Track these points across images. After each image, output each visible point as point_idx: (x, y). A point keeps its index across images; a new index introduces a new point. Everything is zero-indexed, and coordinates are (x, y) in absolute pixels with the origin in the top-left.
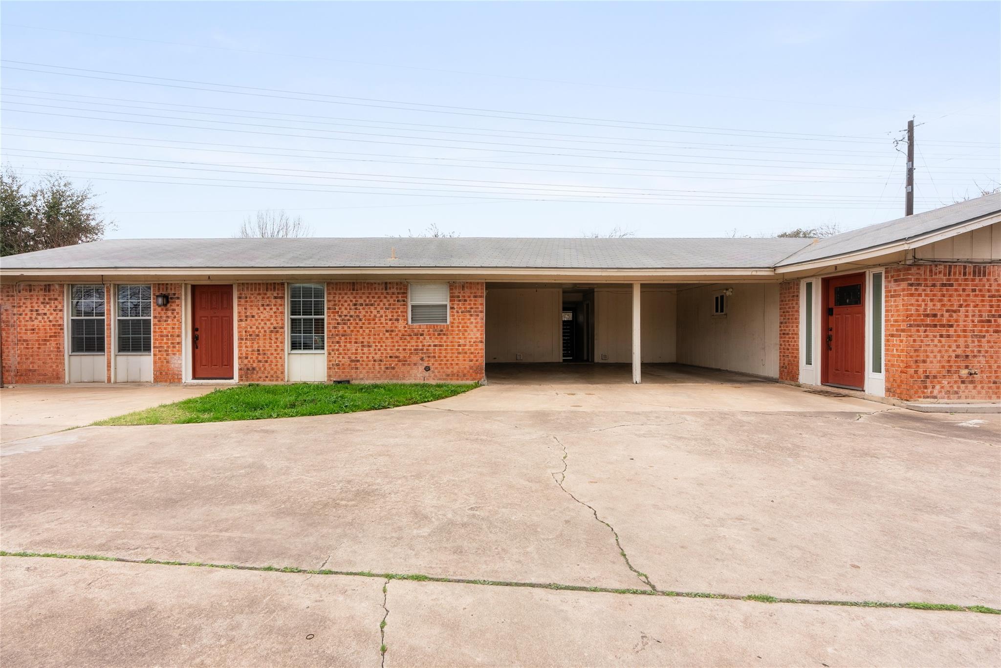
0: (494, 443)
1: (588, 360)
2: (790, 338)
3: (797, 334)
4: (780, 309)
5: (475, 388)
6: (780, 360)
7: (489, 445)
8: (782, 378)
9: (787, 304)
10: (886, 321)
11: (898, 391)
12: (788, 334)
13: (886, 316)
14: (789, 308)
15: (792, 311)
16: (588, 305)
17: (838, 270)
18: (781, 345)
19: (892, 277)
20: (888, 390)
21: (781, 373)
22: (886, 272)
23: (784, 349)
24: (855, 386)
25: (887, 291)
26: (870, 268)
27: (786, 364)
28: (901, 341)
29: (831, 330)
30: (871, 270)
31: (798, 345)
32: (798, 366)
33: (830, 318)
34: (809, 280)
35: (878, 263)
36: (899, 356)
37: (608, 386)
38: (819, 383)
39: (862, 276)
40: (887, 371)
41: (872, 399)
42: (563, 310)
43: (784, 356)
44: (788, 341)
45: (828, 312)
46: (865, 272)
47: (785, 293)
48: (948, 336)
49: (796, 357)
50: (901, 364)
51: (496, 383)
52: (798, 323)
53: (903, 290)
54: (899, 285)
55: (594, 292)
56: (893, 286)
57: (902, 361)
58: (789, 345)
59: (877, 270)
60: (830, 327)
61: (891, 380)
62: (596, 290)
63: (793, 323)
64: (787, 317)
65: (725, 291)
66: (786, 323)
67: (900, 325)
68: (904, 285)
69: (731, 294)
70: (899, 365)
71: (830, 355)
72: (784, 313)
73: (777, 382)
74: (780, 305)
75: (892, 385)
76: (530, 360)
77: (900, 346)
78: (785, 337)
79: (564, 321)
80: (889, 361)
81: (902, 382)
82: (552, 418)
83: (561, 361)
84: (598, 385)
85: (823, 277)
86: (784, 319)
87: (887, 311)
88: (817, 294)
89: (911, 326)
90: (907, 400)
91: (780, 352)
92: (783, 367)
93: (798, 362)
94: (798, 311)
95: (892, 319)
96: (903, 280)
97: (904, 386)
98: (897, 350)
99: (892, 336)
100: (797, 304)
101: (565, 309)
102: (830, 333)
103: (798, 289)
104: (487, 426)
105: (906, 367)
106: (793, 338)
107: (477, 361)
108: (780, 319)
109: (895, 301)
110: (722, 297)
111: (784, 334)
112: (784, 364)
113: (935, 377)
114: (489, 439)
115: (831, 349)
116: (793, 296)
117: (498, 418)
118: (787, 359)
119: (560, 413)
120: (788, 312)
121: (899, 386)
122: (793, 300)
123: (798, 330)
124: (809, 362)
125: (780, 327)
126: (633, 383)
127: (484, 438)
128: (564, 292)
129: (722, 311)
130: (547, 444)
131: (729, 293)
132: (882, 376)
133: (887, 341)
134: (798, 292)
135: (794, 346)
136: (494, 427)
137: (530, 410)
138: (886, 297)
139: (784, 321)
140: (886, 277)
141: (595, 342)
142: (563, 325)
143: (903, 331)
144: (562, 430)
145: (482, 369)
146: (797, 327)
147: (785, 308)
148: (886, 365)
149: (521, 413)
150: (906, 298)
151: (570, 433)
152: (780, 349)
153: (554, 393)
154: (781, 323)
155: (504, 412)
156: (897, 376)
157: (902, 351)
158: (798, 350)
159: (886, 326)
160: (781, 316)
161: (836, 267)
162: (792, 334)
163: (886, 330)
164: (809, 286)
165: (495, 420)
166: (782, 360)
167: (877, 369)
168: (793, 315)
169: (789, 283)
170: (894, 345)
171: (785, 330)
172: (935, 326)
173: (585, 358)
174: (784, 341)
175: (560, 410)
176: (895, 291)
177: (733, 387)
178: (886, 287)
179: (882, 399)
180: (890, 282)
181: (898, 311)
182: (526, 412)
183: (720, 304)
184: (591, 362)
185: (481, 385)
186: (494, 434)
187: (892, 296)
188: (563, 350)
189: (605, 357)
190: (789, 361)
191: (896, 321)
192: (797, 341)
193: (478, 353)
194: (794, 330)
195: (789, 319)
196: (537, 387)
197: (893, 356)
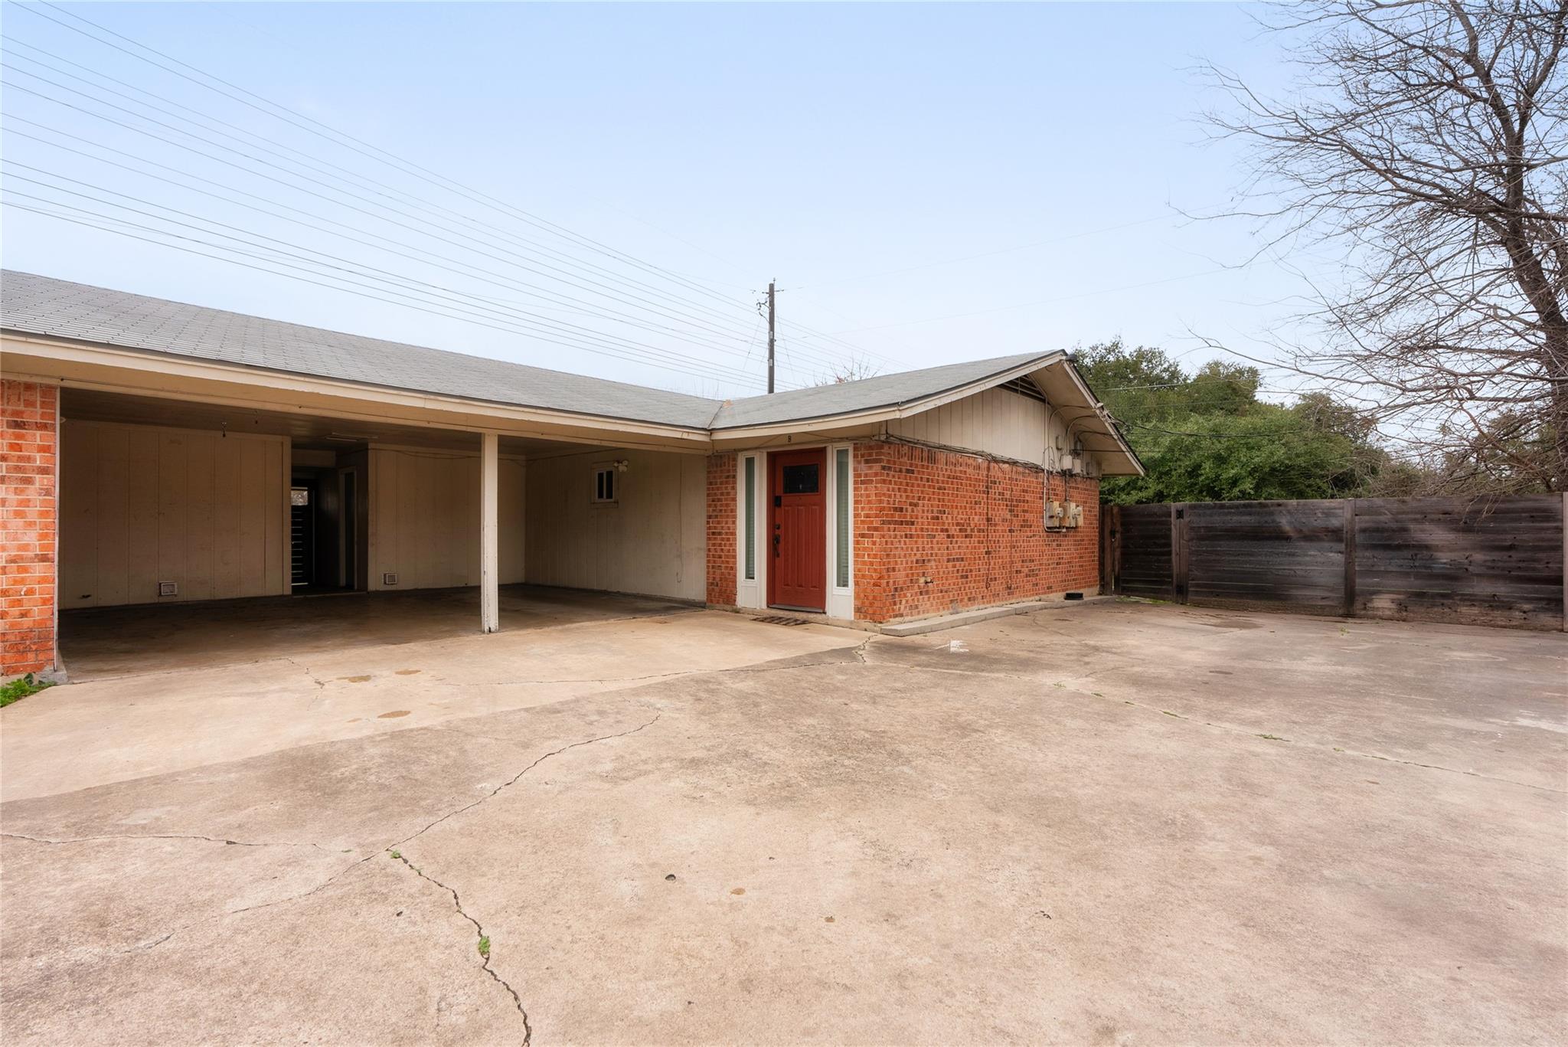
0: (150, 971)
1: (349, 587)
2: (722, 539)
3: (734, 534)
4: (708, 495)
5: (18, 698)
6: (708, 573)
7: (126, 995)
8: (711, 601)
9: (718, 489)
10: (856, 516)
11: (871, 611)
12: (720, 534)
13: (856, 509)
14: (722, 494)
15: (726, 500)
16: (349, 477)
17: (792, 442)
18: (709, 550)
19: (862, 456)
20: (858, 610)
21: (709, 593)
22: (855, 449)
23: (714, 556)
24: (812, 607)
25: (857, 475)
26: (835, 442)
27: (718, 580)
28: (874, 543)
29: (778, 528)
30: (835, 445)
31: (734, 551)
32: (734, 582)
33: (777, 509)
34: (749, 454)
35: (845, 436)
36: (872, 564)
37: (438, 644)
38: (764, 606)
39: (822, 452)
40: (857, 584)
41: (838, 623)
42: (292, 485)
43: (713, 567)
44: (720, 545)
45: (774, 502)
46: (825, 448)
47: (716, 472)
48: (911, 536)
49: (732, 568)
50: (874, 575)
51: (101, 671)
52: (735, 517)
53: (876, 474)
54: (870, 468)
55: (367, 449)
56: (864, 468)
57: (875, 570)
58: (722, 550)
59: (842, 446)
60: (777, 523)
61: (862, 595)
62: (371, 446)
63: (728, 516)
64: (719, 508)
65: (616, 465)
66: (716, 516)
67: (872, 522)
68: (877, 467)
69: (625, 469)
70: (872, 576)
71: (777, 564)
72: (713, 501)
73: (704, 607)
74: (708, 489)
75: (863, 603)
76: (202, 594)
77: (872, 549)
78: (715, 539)
79: (295, 508)
80: (859, 570)
81: (875, 598)
82: (347, 771)
83: (288, 591)
84: (411, 645)
85: (769, 450)
86: (714, 510)
87: (856, 502)
88: (761, 476)
89: (884, 522)
90: (881, 623)
91: (708, 561)
92: (712, 584)
93: (735, 576)
94: (734, 499)
95: (862, 513)
96: (876, 461)
97: (877, 604)
98: (868, 555)
99: (863, 536)
100: (734, 488)
101: (296, 483)
102: (777, 532)
103: (735, 466)
104: (93, 874)
105: (879, 578)
106: (728, 539)
107: (23, 615)
108: (708, 511)
109: (866, 489)
110: (610, 474)
111: (714, 533)
112: (714, 579)
113: (902, 589)
114: (117, 951)
115: (778, 556)
116: (728, 477)
117: (141, 817)
118: (718, 572)
119: (358, 746)
120: (719, 500)
121: (871, 604)
122: (727, 483)
123: (735, 529)
124: (750, 576)
125: (708, 523)
126: (484, 632)
127: (88, 952)
128: (294, 446)
129: (610, 496)
130: (385, 897)
131: (622, 468)
132: (850, 591)
133: (857, 542)
134: (735, 471)
135: (729, 551)
136: (129, 869)
137: (255, 752)
138: (856, 482)
139: (715, 513)
140: (855, 456)
141: (371, 551)
142: (294, 516)
143: (876, 529)
144: (400, 814)
145: (44, 638)
146: (734, 523)
147: (715, 494)
148: (855, 576)
149: (228, 771)
150: (879, 485)
151: (432, 819)
152: (708, 556)
153: (308, 681)
154: (710, 517)
155: (159, 784)
156: (868, 591)
157: (875, 556)
158: (734, 557)
159: (855, 523)
160: (709, 506)
161: (789, 436)
162: (727, 533)
163: (856, 528)
164: (750, 462)
165: (130, 830)
166: (711, 573)
167: (842, 582)
168: (727, 505)
169: (721, 457)
170: (865, 549)
171: (715, 528)
172: (901, 523)
173: (343, 581)
174: (714, 545)
175: (356, 735)
176: (866, 475)
177: (653, 622)
178: (855, 470)
179: (851, 622)
180: (859, 462)
181: (869, 502)
182: (247, 765)
183: (607, 485)
184: (358, 590)
185: (42, 686)
186: (141, 912)
187: (863, 482)
188: (294, 568)
189: (390, 578)
190: (722, 574)
191: (867, 516)
192: (733, 545)
193: (29, 592)
194: (729, 528)
195: (721, 510)
196: (247, 667)
197: (864, 563)
